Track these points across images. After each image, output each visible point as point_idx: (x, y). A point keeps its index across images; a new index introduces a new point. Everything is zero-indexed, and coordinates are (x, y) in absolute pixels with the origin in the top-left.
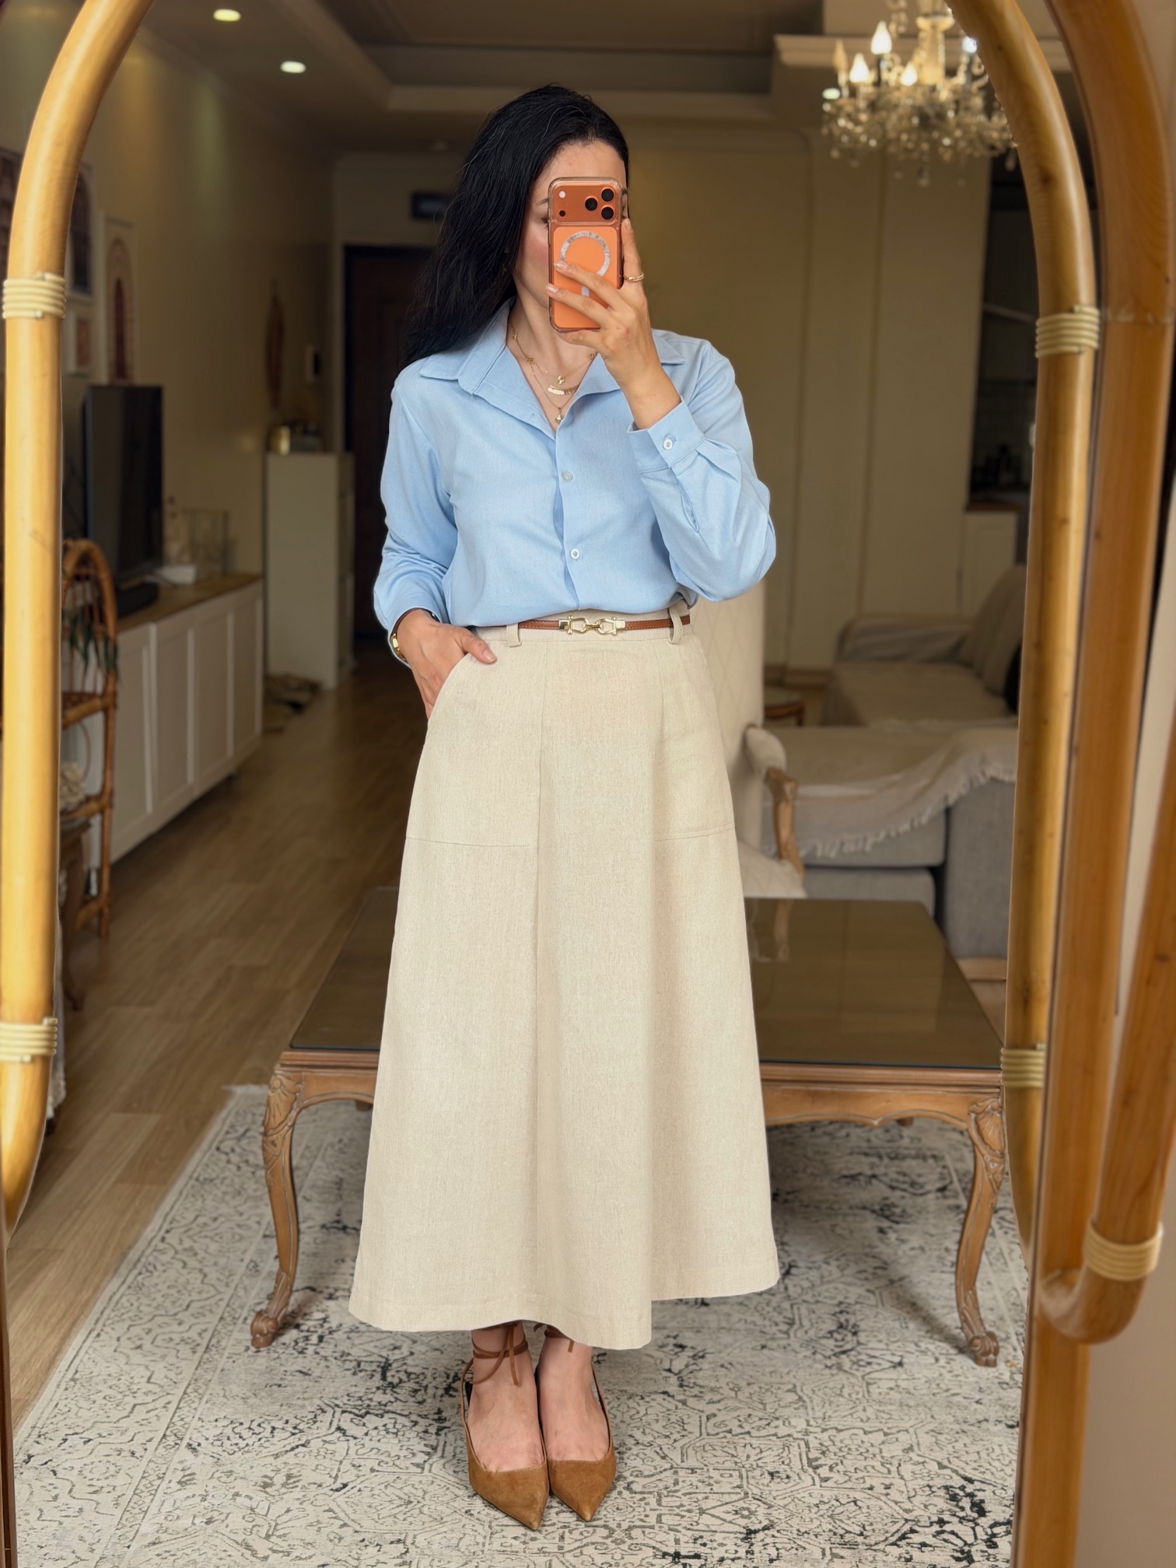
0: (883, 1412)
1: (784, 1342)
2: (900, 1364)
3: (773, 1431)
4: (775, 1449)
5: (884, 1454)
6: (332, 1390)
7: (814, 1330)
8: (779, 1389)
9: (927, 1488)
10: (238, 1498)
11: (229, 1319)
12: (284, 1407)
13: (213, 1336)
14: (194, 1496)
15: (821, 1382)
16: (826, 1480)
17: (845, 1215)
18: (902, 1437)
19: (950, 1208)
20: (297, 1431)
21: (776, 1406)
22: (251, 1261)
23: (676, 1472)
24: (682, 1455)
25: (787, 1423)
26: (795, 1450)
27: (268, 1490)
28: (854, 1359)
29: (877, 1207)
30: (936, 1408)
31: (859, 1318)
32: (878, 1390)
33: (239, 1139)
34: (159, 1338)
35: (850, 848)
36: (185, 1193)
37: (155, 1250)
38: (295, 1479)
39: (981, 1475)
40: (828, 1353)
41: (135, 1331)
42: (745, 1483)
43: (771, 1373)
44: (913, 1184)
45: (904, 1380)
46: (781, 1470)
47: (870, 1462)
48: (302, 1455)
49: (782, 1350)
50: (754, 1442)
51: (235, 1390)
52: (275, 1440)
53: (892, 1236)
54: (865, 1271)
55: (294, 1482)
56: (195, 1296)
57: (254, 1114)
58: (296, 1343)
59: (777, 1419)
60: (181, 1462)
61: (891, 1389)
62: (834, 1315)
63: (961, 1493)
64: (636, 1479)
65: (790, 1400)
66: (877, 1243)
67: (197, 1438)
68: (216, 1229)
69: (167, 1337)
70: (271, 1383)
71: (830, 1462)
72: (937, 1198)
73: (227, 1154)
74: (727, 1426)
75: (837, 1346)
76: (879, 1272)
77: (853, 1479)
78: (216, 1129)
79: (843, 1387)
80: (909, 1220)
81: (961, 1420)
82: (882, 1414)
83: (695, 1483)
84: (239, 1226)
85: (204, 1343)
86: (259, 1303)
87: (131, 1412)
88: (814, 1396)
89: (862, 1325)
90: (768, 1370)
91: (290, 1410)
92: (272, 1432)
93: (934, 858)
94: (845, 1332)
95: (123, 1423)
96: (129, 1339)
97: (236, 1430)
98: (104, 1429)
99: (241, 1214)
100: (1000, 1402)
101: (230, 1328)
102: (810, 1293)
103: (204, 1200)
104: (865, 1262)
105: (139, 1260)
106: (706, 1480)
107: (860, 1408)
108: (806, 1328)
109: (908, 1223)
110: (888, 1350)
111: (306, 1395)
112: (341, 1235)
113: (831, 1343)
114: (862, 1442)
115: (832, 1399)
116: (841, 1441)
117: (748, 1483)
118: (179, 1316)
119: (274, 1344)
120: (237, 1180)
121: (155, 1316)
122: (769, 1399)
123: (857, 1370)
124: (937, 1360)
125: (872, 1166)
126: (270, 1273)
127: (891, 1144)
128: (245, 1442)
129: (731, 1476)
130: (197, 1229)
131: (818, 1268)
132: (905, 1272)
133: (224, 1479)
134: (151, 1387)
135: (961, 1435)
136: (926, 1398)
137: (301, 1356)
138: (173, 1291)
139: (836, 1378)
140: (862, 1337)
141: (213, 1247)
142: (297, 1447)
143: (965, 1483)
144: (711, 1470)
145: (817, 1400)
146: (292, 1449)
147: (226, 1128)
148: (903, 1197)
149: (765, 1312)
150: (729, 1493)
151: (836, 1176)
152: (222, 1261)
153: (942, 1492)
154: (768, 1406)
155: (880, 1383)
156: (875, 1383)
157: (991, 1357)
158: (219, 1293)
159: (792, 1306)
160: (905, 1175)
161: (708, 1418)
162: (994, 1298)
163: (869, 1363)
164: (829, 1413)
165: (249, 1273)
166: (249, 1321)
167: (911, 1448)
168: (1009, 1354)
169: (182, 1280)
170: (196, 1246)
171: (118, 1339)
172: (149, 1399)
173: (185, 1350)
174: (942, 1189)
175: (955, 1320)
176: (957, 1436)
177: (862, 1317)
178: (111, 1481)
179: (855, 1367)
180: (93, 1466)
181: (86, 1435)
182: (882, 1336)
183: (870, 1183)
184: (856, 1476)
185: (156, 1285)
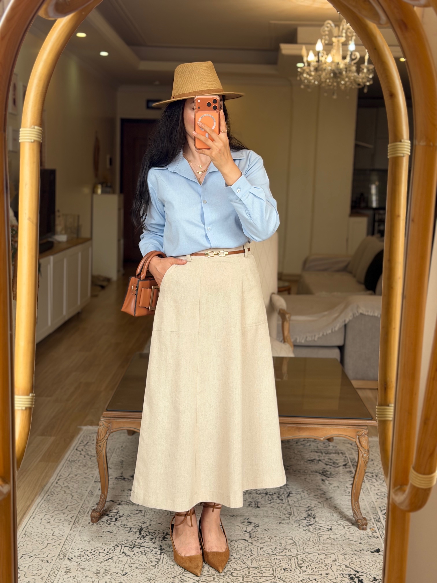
0: (325, 547)
1: (288, 521)
2: (331, 529)
3: (285, 554)
4: (285, 560)
5: (325, 562)
6: (121, 538)
7: (299, 517)
8: (286, 538)
9: (342, 575)
10: (87, 578)
11: (82, 512)
12: (103, 545)
13: (76, 518)
14: (70, 577)
15: (302, 536)
16: (305, 572)
17: (310, 474)
18: (332, 556)
19: (348, 472)
20: (108, 553)
21: (286, 545)
22: (90, 491)
23: (249, 569)
24: (251, 562)
25: (290, 551)
26: (293, 561)
27: (98, 575)
28: (314, 527)
29: (321, 472)
30: (344, 546)
31: (316, 512)
32: (323, 539)
33: (85, 446)
34: (56, 519)
35: (309, 339)
36: (65, 466)
37: (54, 487)
38: (108, 571)
39: (362, 570)
40: (305, 525)
41: (48, 516)
42: (274, 573)
43: (283, 532)
44: (334, 463)
45: (332, 535)
46: (288, 568)
47: (320, 565)
48: (110, 562)
49: (287, 524)
50: (278, 558)
51: (85, 538)
52: (100, 557)
53: (327, 482)
54: (317, 495)
55: (108, 572)
56: (69, 504)
57: (90, 437)
58: (107, 521)
59: (286, 549)
60: (66, 565)
61: (328, 538)
62: (306, 511)
63: (355, 577)
64: (234, 571)
65: (291, 543)
66: (322, 485)
67: (71, 556)
68: (76, 479)
69: (59, 519)
70: (98, 535)
71: (306, 565)
72: (343, 468)
73: (80, 451)
74: (267, 552)
75: (307, 523)
76: (322, 495)
77: (315, 571)
78: (75, 443)
79: (310, 538)
80: (333, 476)
81: (354, 550)
82: (324, 548)
83: (256, 573)
84: (85, 478)
85: (73, 521)
86: (93, 506)
87: (46, 546)
88: (299, 541)
89: (317, 515)
90: (282, 531)
91: (105, 546)
92: (99, 554)
93: (340, 343)
94: (310, 518)
95: (44, 550)
96: (45, 519)
97: (86, 553)
98: (37, 552)
99: (86, 474)
100: (368, 543)
101: (82, 515)
102: (297, 503)
103: (72, 468)
104: (317, 492)
105: (48, 490)
106: (260, 571)
107: (317, 545)
108: (296, 516)
109: (332, 478)
110: (326, 524)
111: (111, 540)
112: (123, 481)
113: (305, 521)
114: (318, 558)
115: (306, 542)
116: (310, 558)
117: (276, 573)
118: (63, 511)
119: (99, 521)
120: (84, 461)
121: (54, 511)
122: (283, 542)
123: (315, 531)
124: (344, 528)
125: (319, 456)
126: (97, 495)
127: (326, 448)
128: (89, 557)
129: (269, 570)
130: (70, 479)
131: (300, 494)
132: (332, 495)
133: (82, 571)
134: (53, 537)
135: (354, 555)
136: (341, 542)
137: (109, 526)
138: (61, 502)
139: (308, 534)
140: (317, 519)
141: (76, 486)
142: (108, 559)
143: (356, 573)
144: (262, 568)
145: (301, 543)
146: (107, 560)
147: (79, 442)
148: (330, 468)
149: (280, 510)
150: (269, 576)
151: (306, 460)
152: (79, 491)
153: (347, 576)
154: (282, 545)
155: (324, 536)
156: (322, 536)
157: (365, 526)
158: (78, 502)
159: (290, 508)
160: (331, 460)
161: (261, 549)
162: (365, 505)
163: (320, 529)
164: (305, 547)
165: (89, 495)
166: (90, 513)
167: (336, 560)
168: (371, 526)
169: (64, 498)
170: (69, 485)
171: (41, 519)
172: (53, 541)
173: (66, 524)
174: (345, 465)
175: (351, 513)
176: (352, 556)
177: (317, 512)
178: (40, 571)
179: (315, 530)
180: (33, 566)
181: (30, 555)
182: (324, 519)
183: (318, 463)
184: (315, 570)
185: (55, 499)
